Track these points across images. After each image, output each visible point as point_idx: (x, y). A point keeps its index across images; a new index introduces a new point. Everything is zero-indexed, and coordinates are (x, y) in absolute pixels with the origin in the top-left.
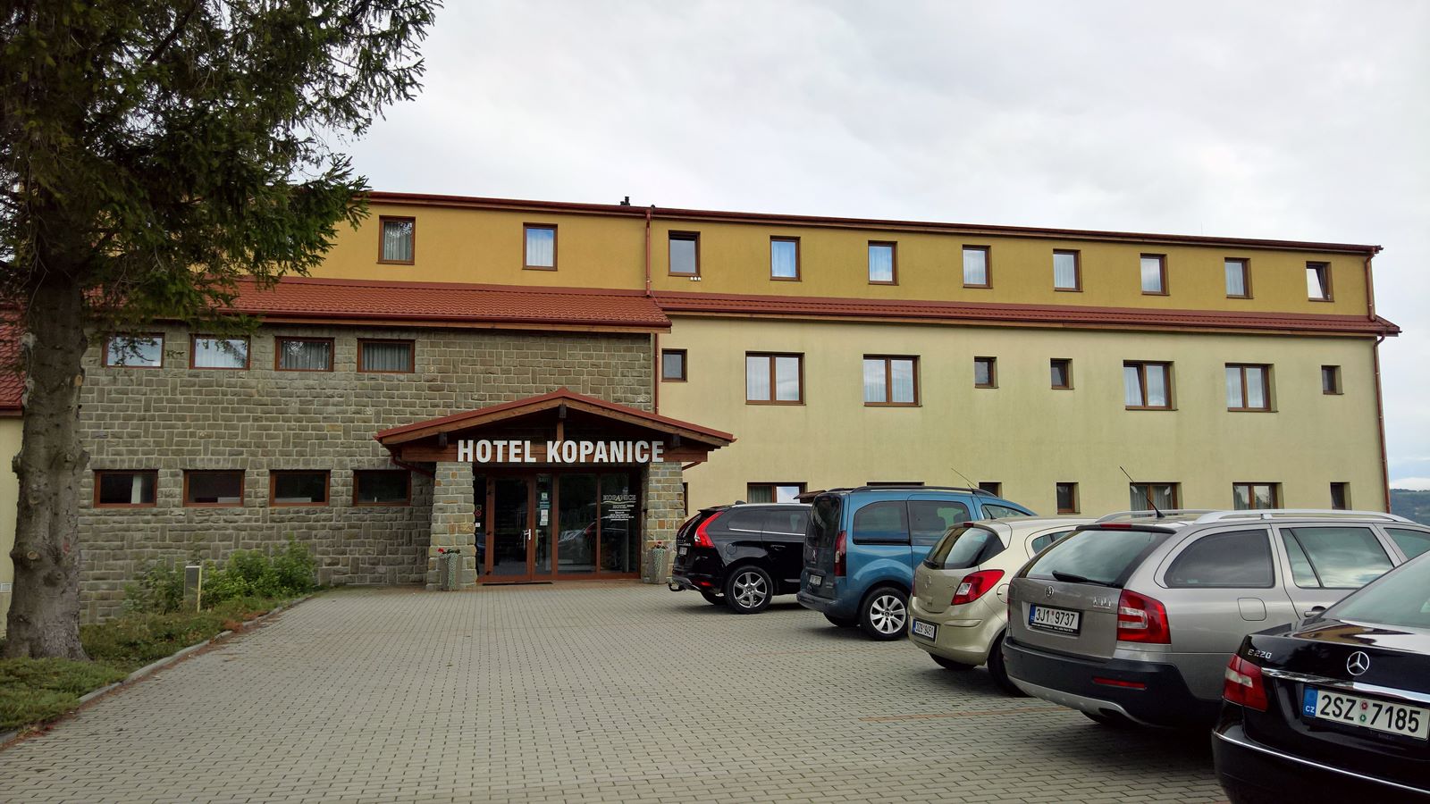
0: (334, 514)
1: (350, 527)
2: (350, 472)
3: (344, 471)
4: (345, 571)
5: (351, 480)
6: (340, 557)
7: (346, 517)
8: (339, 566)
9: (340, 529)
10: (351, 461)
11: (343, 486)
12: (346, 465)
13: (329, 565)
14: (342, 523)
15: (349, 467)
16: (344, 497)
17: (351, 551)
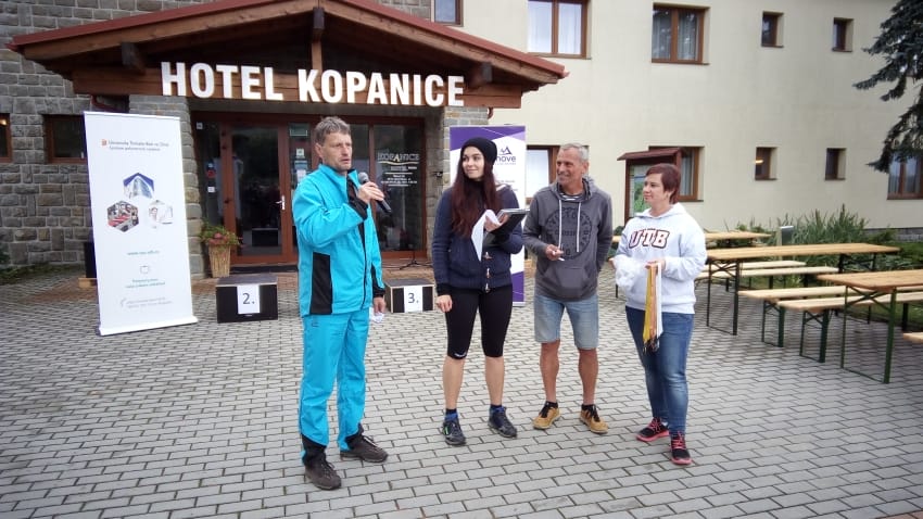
0: (21, 173)
1: (46, 190)
2: (37, 117)
3: (28, 116)
4: (45, 247)
5: (39, 127)
6: (37, 229)
7: (39, 177)
8: (37, 241)
9: (33, 192)
10: (38, 102)
11: (30, 135)
12: (31, 108)
13: (22, 238)
14: (33, 185)
15: (36, 110)
16: (32, 152)
17: (51, 221)
